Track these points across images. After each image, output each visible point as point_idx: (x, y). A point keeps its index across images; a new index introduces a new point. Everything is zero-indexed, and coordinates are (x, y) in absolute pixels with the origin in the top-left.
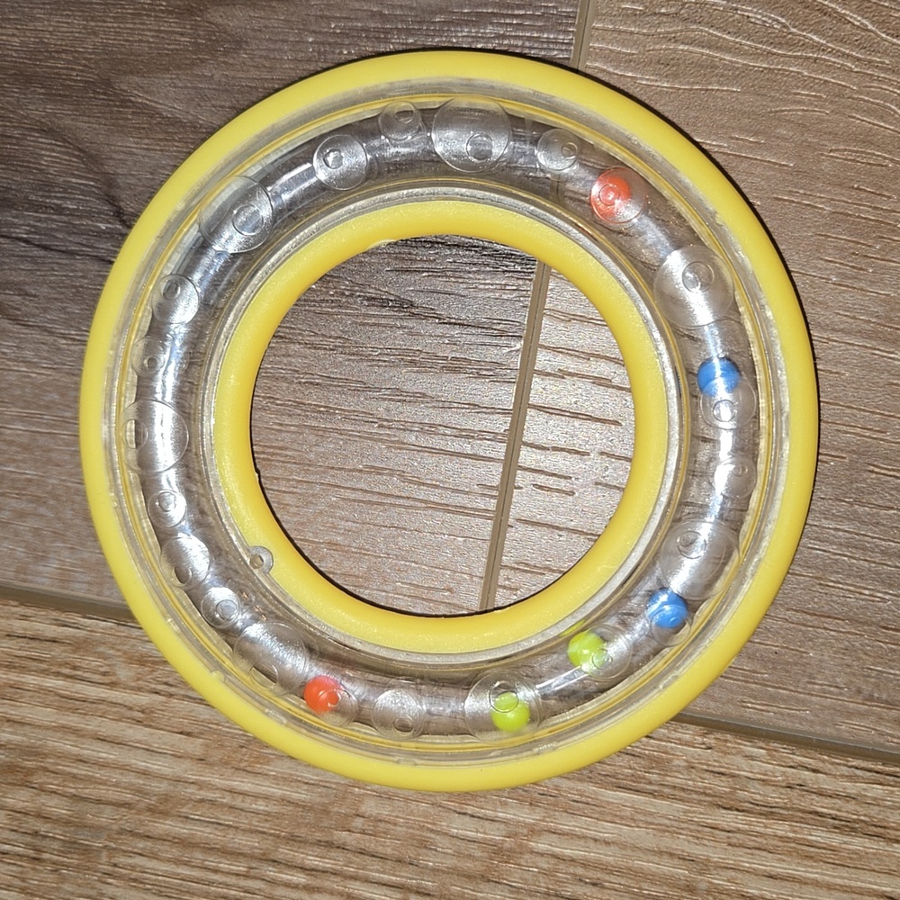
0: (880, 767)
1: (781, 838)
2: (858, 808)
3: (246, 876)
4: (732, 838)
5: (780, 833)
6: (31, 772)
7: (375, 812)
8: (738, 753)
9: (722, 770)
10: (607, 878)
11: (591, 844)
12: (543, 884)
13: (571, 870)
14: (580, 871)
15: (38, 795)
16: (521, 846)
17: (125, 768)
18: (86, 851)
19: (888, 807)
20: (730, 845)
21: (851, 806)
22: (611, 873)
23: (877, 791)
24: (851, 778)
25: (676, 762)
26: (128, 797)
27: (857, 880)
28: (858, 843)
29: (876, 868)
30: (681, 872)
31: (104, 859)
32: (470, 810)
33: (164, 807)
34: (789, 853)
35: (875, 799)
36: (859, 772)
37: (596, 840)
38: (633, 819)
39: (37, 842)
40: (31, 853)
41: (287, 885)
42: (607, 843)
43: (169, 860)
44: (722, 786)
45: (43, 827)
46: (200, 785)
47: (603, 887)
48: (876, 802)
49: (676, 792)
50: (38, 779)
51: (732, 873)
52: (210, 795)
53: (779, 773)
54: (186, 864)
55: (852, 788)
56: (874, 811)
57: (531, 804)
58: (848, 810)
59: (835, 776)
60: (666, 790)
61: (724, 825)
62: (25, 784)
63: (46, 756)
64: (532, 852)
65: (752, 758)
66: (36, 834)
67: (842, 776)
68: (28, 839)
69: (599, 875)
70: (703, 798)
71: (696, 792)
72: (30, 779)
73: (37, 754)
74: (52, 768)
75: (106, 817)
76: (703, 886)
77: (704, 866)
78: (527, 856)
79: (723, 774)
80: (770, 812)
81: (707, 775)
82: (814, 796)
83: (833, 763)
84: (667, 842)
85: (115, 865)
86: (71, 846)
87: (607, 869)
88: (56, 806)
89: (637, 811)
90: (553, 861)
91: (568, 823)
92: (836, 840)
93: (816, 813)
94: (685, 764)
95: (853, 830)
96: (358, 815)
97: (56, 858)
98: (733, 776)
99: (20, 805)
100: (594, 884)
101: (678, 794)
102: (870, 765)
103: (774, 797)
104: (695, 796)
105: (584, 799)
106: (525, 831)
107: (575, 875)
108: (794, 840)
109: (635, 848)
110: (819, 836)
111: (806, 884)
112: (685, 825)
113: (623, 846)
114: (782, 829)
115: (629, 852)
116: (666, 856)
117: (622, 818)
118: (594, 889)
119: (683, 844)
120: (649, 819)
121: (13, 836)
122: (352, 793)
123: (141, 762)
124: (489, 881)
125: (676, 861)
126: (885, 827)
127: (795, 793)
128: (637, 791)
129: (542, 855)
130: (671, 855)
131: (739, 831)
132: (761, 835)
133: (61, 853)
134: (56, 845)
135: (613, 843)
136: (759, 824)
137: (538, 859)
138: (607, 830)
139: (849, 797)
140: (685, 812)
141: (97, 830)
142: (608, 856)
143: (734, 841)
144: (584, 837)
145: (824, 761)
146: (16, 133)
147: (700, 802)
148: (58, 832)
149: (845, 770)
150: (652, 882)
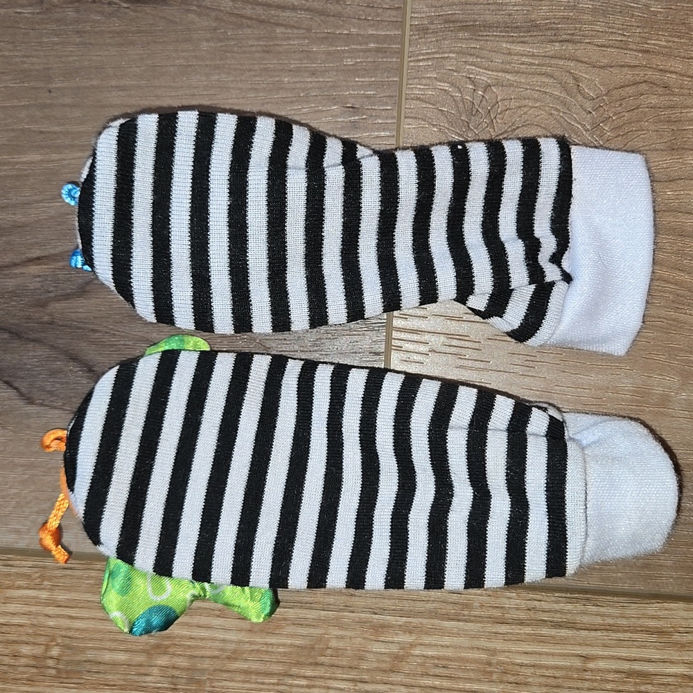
0: (569, 595)
1: (528, 634)
2: (562, 616)
3: (278, 684)
4: (506, 637)
5: (527, 632)
6: (168, 647)
7: (336, 645)
8: (502, 597)
9: (497, 605)
10: (449, 663)
11: (440, 648)
12: (419, 670)
13: (432, 661)
14: (436, 661)
15: (172, 657)
16: (407, 653)
17: (213, 639)
18: (199, 682)
19: (575, 613)
20: (504, 640)
21: (558, 615)
22: (451, 660)
23: (570, 607)
24: (556, 602)
25: (474, 604)
26: (216, 653)
27: (565, 650)
28: (564, 633)
29: (573, 643)
30: (483, 656)
31: (208, 685)
32: (381, 639)
33: (235, 656)
34: (533, 641)
35: (568, 610)
36: (560, 599)
37: (442, 646)
38: (459, 634)
39: (174, 680)
40: (172, 686)
41: (298, 686)
42: (448, 647)
43: (239, 681)
44: (497, 613)
45: (177, 673)
46: (251, 643)
47: (448, 668)
48: (569, 612)
49: (477, 618)
50: (171, 650)
51: (507, 653)
52: (256, 647)
53: (523, 604)
54: (248, 682)
55: (557, 607)
56: (569, 616)
57: (410, 632)
58: (558, 618)
59: (549, 602)
60: (472, 618)
61: (501, 631)
62: (165, 653)
63: (174, 638)
64: (413, 655)
65: (510, 598)
66: (173, 677)
67: (552, 601)
68: (170, 679)
69: (445, 662)
70: (489, 619)
71: (486, 617)
72: (169, 650)
73: (170, 637)
74: (177, 643)
75: (206, 664)
76: (494, 661)
77: (494, 652)
78: (411, 657)
79: (497, 607)
80: (521, 623)
81: (490, 609)
82: (540, 612)
83: (547, 596)
84: (476, 643)
85: (214, 687)
86: (191, 680)
87: (448, 659)
88: (182, 662)
89: (459, 629)
90: (423, 658)
91: (427, 640)
92: (553, 632)
93: (542, 620)
94: (479, 605)
95: (560, 626)
96: (328, 648)
97: (184, 687)
98: (502, 608)
99: (164, 664)
100: (444, 667)
101: (478, 619)
102: (564, 595)
103: (523, 615)
104: (486, 619)
105: (434, 627)
106: (408, 646)
107: (434, 663)
108: (534, 634)
109: (460, 647)
110: (545, 631)
111: (542, 654)
112: (482, 634)
113: (455, 647)
114: (528, 630)
115: (458, 649)
116: (475, 649)
117: (453, 634)
118: (444, 669)
119: (483, 643)
120: (465, 633)
121: (162, 679)
122: (324, 637)
123: (221, 635)
124: (394, 672)
125: (481, 651)
126: (575, 623)
127: (531, 613)
128: (459, 620)
129: (417, 656)
130: (478, 648)
131: (507, 633)
132: (518, 634)
133: (187, 684)
134: (184, 681)
135: (451, 646)
136: (516, 629)
137: (416, 658)
138: (447, 640)
139: (556, 611)
140: (482, 627)
141: (203, 671)
142: (449, 653)
143: (506, 638)
144: (436, 645)
145: (543, 595)
146: (130, 343)
147: (488, 622)
148: (184, 674)
149: (553, 599)
150: (471, 663)
